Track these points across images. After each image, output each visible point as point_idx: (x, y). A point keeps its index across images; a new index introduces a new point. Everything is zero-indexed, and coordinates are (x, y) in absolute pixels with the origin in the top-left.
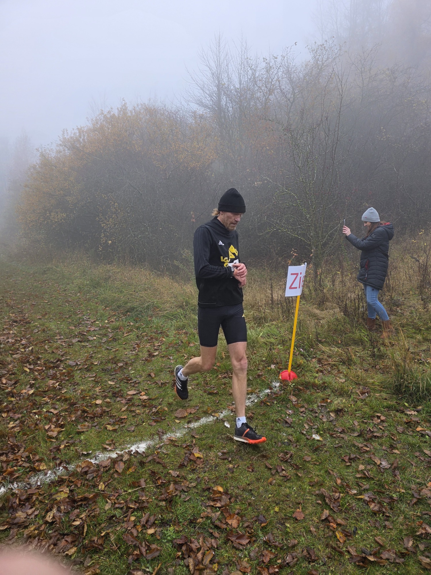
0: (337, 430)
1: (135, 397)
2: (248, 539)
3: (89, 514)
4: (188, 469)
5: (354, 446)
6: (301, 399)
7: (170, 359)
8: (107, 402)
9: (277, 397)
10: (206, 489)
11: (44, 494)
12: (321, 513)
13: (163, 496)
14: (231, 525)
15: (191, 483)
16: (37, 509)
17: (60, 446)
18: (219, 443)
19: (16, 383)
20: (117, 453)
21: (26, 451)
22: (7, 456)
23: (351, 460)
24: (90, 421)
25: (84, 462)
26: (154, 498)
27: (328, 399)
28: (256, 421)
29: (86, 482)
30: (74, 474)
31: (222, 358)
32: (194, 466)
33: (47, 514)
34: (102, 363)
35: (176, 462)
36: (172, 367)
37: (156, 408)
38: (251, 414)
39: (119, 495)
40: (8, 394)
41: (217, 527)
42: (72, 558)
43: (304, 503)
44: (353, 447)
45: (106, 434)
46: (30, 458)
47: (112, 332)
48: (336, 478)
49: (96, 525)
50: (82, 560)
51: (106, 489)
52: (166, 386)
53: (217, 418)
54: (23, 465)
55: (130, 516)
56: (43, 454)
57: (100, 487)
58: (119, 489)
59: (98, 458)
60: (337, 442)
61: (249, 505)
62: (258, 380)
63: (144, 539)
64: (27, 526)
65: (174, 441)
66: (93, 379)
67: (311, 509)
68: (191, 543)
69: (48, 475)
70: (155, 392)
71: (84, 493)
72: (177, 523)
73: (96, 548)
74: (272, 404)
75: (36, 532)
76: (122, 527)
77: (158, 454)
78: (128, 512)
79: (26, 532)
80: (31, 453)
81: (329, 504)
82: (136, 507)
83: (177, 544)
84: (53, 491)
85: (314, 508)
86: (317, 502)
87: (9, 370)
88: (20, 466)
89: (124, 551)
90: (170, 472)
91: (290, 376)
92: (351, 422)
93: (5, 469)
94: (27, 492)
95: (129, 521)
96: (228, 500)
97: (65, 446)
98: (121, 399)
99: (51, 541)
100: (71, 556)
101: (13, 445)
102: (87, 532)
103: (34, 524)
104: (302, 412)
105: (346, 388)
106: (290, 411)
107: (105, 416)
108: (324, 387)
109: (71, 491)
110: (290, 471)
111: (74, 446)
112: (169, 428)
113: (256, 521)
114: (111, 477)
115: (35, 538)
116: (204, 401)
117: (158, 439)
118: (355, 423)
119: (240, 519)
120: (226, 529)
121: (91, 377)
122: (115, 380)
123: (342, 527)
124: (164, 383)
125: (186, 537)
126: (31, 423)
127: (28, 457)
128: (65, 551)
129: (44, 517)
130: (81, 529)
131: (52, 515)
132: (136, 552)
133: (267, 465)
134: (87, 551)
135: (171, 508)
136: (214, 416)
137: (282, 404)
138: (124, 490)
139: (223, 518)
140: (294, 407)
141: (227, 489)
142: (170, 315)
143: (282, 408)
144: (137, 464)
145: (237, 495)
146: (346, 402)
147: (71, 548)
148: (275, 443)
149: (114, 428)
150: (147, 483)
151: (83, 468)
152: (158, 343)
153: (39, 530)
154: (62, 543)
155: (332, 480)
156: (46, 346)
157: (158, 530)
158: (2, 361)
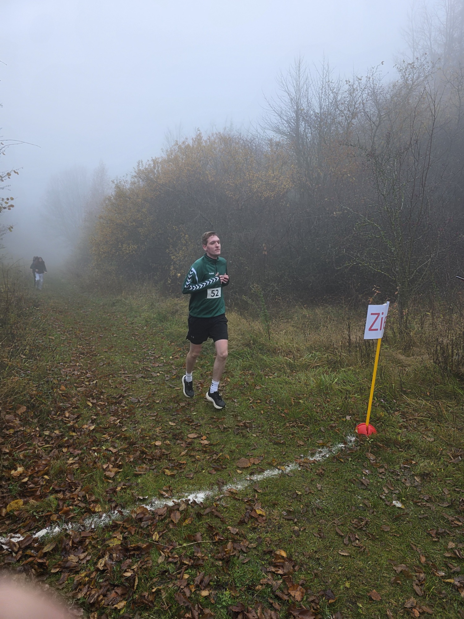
0: (423, 498)
1: (196, 441)
2: (312, 615)
3: (141, 566)
4: (248, 526)
5: (443, 518)
6: (380, 458)
7: (234, 402)
8: (166, 444)
9: (352, 453)
10: (268, 552)
11: (97, 539)
13: (220, 554)
14: (294, 597)
15: (251, 543)
16: (89, 554)
17: (116, 488)
18: (284, 501)
19: (78, 418)
20: (173, 501)
21: (82, 490)
22: (64, 494)
23: (439, 535)
24: (149, 463)
25: (140, 508)
26: (210, 555)
27: (413, 460)
28: (327, 479)
29: (140, 530)
30: (128, 520)
31: (291, 405)
32: (255, 524)
33: (98, 561)
34: (164, 401)
35: (236, 517)
36: (236, 411)
37: (217, 455)
38: (321, 471)
39: (173, 549)
40: (70, 428)
41: (277, 598)
42: (121, 613)
44: (441, 519)
45: (164, 479)
46: (87, 498)
47: (176, 369)
49: (147, 579)
50: (131, 617)
51: (160, 540)
52: (229, 431)
53: (283, 472)
54: (79, 505)
55: (184, 573)
56: (99, 495)
57: (154, 537)
58: (173, 542)
60: (422, 512)
61: (315, 575)
62: (331, 432)
63: (198, 601)
64: (78, 571)
65: (234, 493)
66: (154, 418)
67: (388, 589)
68: (248, 612)
69: (103, 518)
70: (216, 437)
71: (137, 542)
72: (233, 587)
73: (146, 604)
74: (346, 461)
75: (87, 579)
76: (174, 584)
77: (216, 506)
78: (181, 568)
79: (77, 578)
80: (87, 493)
82: (190, 564)
83: (233, 611)
84: (106, 536)
85: (392, 588)
86: (396, 581)
87: (73, 403)
88: (76, 506)
89: (175, 612)
90: (229, 529)
91: (367, 430)
92: (440, 489)
93: (61, 507)
94: (80, 534)
95: (182, 579)
96: (292, 568)
97: (122, 489)
98: (181, 442)
99: (101, 591)
100: (120, 610)
101: (71, 483)
102: (137, 585)
103: (85, 570)
104: (380, 473)
106: (367, 471)
107: (163, 459)
108: (408, 445)
109: (125, 538)
110: (365, 541)
111: (131, 490)
112: (230, 479)
113: (323, 596)
114: (166, 527)
115: (85, 585)
116: (269, 451)
117: (217, 489)
118: (445, 492)
119: (305, 591)
120: (288, 601)
121: (152, 416)
122: (177, 421)
124: (226, 428)
125: (243, 605)
126: (89, 460)
127: (84, 497)
128: (114, 603)
129: (96, 563)
130: (132, 581)
131: (104, 562)
132: (188, 615)
133: (338, 531)
134: (136, 607)
135: (228, 570)
136: (279, 469)
137: (358, 462)
139: (285, 588)
140: (372, 467)
141: (291, 554)
142: (236, 354)
143: (358, 467)
144: (195, 516)
145: (302, 562)
146: (434, 465)
147: (121, 601)
148: (348, 506)
149: (172, 473)
150: (203, 538)
151: (137, 515)
152: (223, 384)
153: (89, 578)
154: (112, 595)
155: (415, 557)
156: (110, 381)
157: (213, 592)
158: (67, 394)
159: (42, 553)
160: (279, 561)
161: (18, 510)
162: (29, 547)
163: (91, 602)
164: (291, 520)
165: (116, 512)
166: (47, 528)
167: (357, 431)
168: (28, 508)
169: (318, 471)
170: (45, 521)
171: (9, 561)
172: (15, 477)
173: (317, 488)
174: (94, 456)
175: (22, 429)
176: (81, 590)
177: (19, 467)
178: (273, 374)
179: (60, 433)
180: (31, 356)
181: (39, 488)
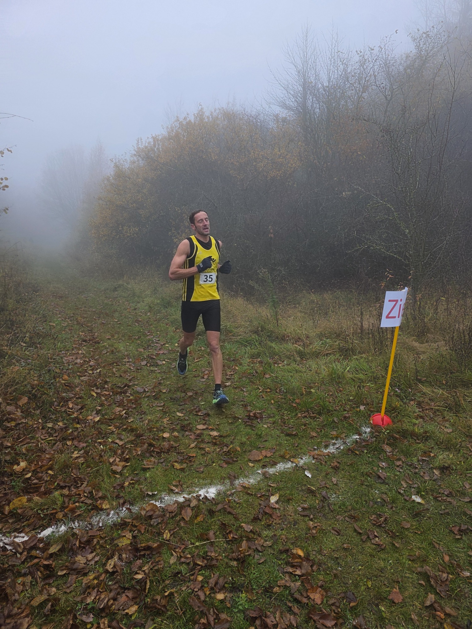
0: (442, 492)
1: (205, 432)
2: (333, 620)
3: (152, 567)
4: (263, 523)
5: (465, 514)
6: (397, 450)
7: (243, 391)
8: (175, 437)
9: (368, 445)
10: (284, 551)
11: (105, 538)
12: (424, 598)
13: (234, 554)
14: (314, 600)
15: (266, 541)
16: (97, 555)
17: (124, 483)
18: (299, 495)
19: (82, 408)
20: (184, 497)
21: (89, 485)
22: (69, 490)
23: (462, 532)
24: (157, 457)
25: (149, 505)
26: (224, 555)
27: (431, 452)
28: (343, 472)
29: (150, 528)
30: (138, 517)
31: (302, 394)
32: (269, 520)
33: (107, 562)
34: (170, 391)
35: (249, 513)
36: (245, 400)
37: (228, 447)
38: (336, 464)
39: (185, 548)
40: (74, 419)
41: (296, 601)
42: (133, 618)
43: (402, 582)
44: (464, 515)
45: (173, 473)
46: (93, 494)
48: (442, 553)
49: (159, 582)
50: (143, 623)
51: (171, 539)
53: (297, 465)
54: (85, 501)
55: (197, 575)
56: (106, 490)
57: (165, 536)
58: (185, 541)
59: (163, 500)
60: (443, 507)
61: (335, 576)
62: (344, 423)
63: (212, 604)
64: (87, 573)
65: (247, 488)
66: (161, 408)
67: (411, 590)
68: (266, 617)
69: (111, 516)
71: (147, 541)
72: (249, 590)
73: (159, 609)
74: (361, 453)
75: (96, 582)
76: (188, 586)
77: (229, 502)
78: (194, 569)
79: (85, 580)
80: (94, 489)
81: (435, 586)
82: (204, 565)
83: (250, 616)
84: (115, 534)
85: (415, 590)
86: (420, 582)
87: (76, 393)
88: (82, 503)
89: (190, 617)
90: (242, 526)
91: (383, 421)
92: (461, 483)
93: (67, 504)
94: (88, 533)
95: (195, 581)
96: (310, 568)
97: (130, 484)
98: (190, 434)
99: (112, 595)
100: (131, 616)
101: (77, 478)
102: (149, 588)
103: (93, 572)
104: (398, 466)
105: (454, 441)
106: (384, 464)
107: (172, 452)
108: (426, 437)
109: (134, 537)
110: (384, 538)
111: (139, 485)
112: (242, 473)
113: (343, 598)
114: (177, 525)
115: (94, 588)
116: (281, 443)
117: (229, 483)
118: (466, 486)
119: (325, 594)
120: (307, 604)
121: (159, 406)
122: (184, 412)
123: (452, 618)
125: (260, 609)
126: (95, 453)
127: (91, 493)
129: (105, 565)
130: (143, 584)
131: (113, 563)
132: (203, 621)
133: (356, 528)
134: (149, 612)
135: (243, 571)
136: (292, 462)
137: (374, 454)
138: (191, 542)
139: (304, 590)
140: (388, 459)
141: (308, 553)
142: (243, 341)
143: (374, 459)
144: (206, 513)
145: (320, 562)
146: (454, 457)
147: (132, 606)
148: (366, 501)
149: (182, 467)
150: (216, 537)
151: (147, 512)
152: (231, 372)
153: (98, 580)
154: (123, 599)
155: (438, 555)
156: (114, 370)
157: (228, 595)
158: (70, 383)
159: (48, 553)
160: (296, 560)
161: (21, 508)
162: (34, 547)
163: (101, 607)
164: (306, 516)
165: (124, 509)
166: (53, 527)
167: (371, 422)
168: (32, 505)
169: (332, 464)
170: (51, 519)
171: (13, 563)
172: (17, 473)
173: (332, 482)
174: (100, 449)
175: (23, 421)
176: (89, 593)
177: (22, 462)
178: (283, 362)
179: (63, 425)
180: (32, 344)
181: (43, 483)
